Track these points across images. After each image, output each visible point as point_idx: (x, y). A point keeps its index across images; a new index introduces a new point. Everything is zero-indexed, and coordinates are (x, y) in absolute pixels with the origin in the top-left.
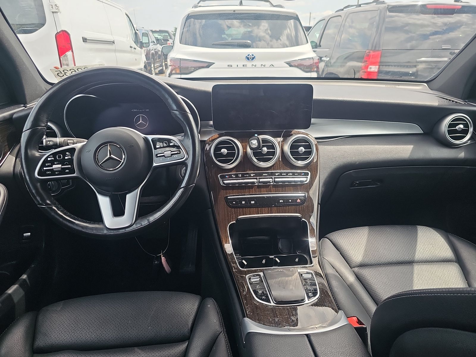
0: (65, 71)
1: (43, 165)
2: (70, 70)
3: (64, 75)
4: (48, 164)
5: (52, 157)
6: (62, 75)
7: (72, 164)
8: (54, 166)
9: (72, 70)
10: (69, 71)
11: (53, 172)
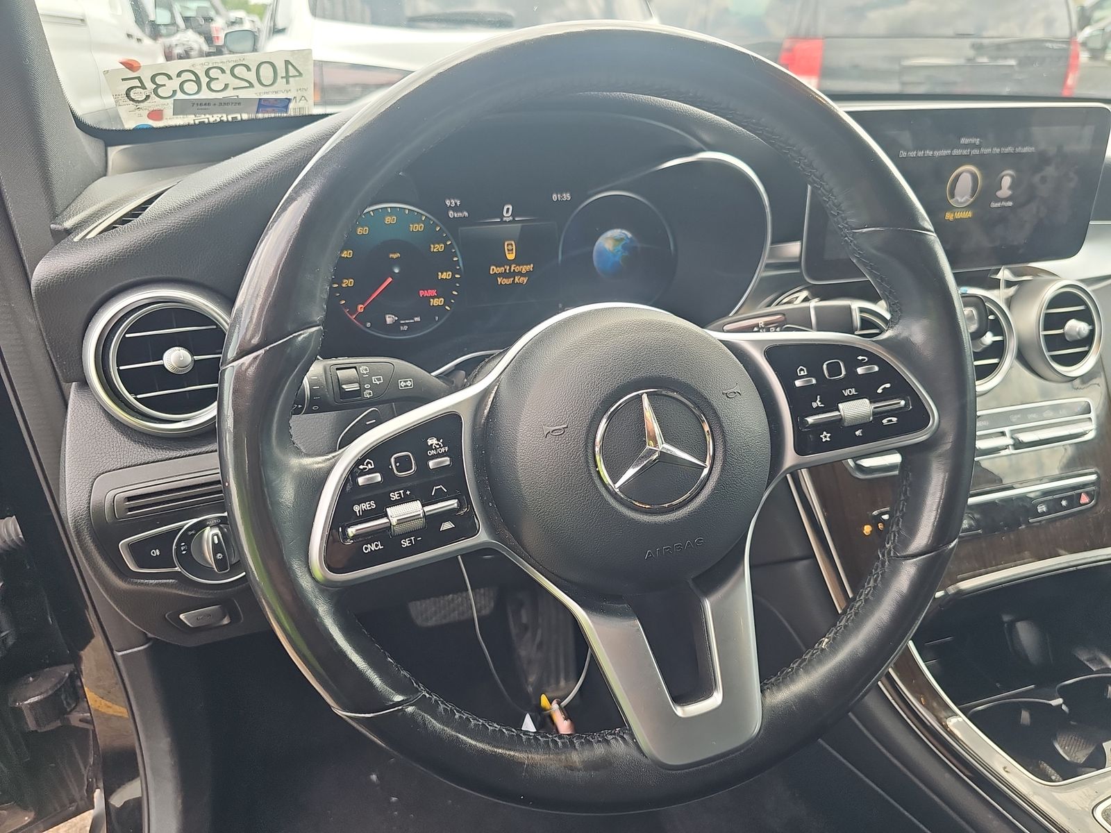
0: (159, 80)
1: (342, 515)
2: (179, 75)
3: (153, 95)
4: (365, 506)
5: (371, 471)
6: (144, 97)
7: (458, 490)
8: (396, 513)
9: (185, 76)
10: (174, 76)
11: (391, 543)
